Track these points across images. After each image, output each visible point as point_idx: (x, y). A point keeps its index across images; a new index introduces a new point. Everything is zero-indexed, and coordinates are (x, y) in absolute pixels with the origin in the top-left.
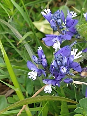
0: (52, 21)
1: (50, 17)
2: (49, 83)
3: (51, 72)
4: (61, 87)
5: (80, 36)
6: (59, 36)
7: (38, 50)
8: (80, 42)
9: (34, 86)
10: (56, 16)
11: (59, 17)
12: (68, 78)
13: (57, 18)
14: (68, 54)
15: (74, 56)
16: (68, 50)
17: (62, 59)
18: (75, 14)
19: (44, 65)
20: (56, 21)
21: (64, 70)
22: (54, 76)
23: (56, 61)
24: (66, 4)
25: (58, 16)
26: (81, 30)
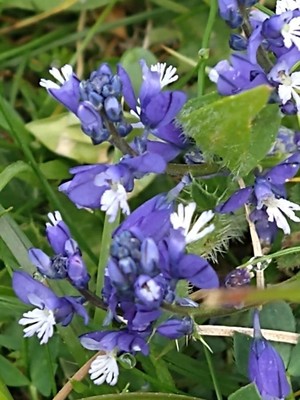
0: (86, 108)
1: (74, 94)
2: (106, 347)
3: (106, 305)
4: (152, 356)
5: (201, 152)
6: (120, 163)
7: (48, 224)
8: (207, 175)
9: (58, 362)
10: (98, 88)
11: (110, 90)
12: (172, 319)
13: (101, 94)
14: (162, 227)
15: (185, 233)
16: (163, 210)
17: (140, 249)
18: (171, 71)
19: (78, 278)
20: (101, 105)
21: (151, 291)
22: (121, 318)
23: (117, 259)
24: (147, 42)
25: (105, 88)
26: (197, 129)
